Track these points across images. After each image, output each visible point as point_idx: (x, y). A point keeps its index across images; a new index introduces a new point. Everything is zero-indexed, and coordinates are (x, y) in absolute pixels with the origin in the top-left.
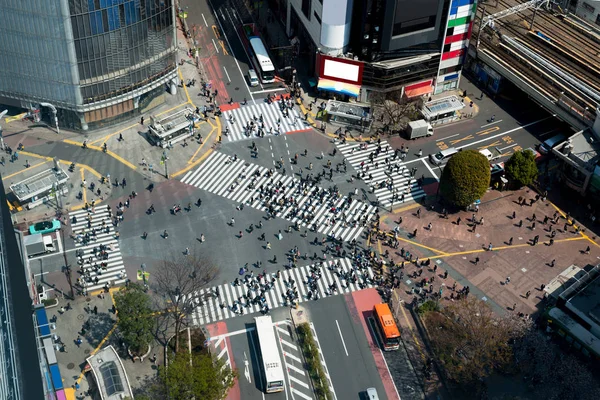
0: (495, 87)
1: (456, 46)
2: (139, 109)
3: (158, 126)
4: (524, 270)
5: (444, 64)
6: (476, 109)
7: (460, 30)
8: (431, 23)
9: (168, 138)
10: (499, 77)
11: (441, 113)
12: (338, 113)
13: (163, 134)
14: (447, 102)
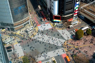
1: (76, 12)
3: (27, 29)
5: (74, 15)
6: (80, 22)
7: (77, 9)
9: (29, 31)
10: (84, 17)
11: (75, 24)
12: (57, 25)
13: (28, 31)
14: (75, 22)
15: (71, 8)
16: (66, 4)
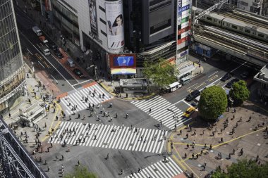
0: (208, 55)
1: (184, 35)
2: (9, 108)
3: (25, 114)
4: (259, 145)
5: (179, 47)
6: (202, 69)
7: (184, 25)
8: (169, 24)
9: (32, 120)
10: (209, 49)
11: (185, 73)
12: (128, 85)
13: (30, 119)
14: (186, 67)
15: (167, 22)
16: (151, 10)
